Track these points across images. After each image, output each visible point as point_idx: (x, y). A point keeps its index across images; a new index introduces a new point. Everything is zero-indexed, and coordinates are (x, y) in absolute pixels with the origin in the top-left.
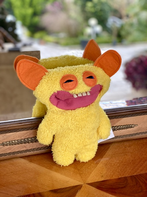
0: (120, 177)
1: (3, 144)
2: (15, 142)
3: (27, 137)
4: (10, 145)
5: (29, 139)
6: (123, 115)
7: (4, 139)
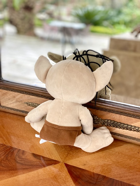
1: (28, 103)
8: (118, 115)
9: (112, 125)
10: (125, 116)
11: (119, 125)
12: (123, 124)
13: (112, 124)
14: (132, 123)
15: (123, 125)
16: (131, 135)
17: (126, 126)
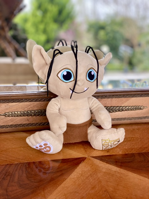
0: (127, 153)
1: (6, 114)
2: (18, 113)
3: (31, 109)
4: (12, 116)
5: (32, 111)
6: (132, 95)
7: (7, 109)
12: (115, 107)
17: (118, 108)
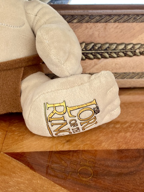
8: (100, 25)
9: (91, 54)
10: (117, 24)
11: (106, 49)
12: (115, 45)
13: (90, 50)
14: (134, 36)
15: (116, 47)
16: (133, 68)
17: (123, 47)
